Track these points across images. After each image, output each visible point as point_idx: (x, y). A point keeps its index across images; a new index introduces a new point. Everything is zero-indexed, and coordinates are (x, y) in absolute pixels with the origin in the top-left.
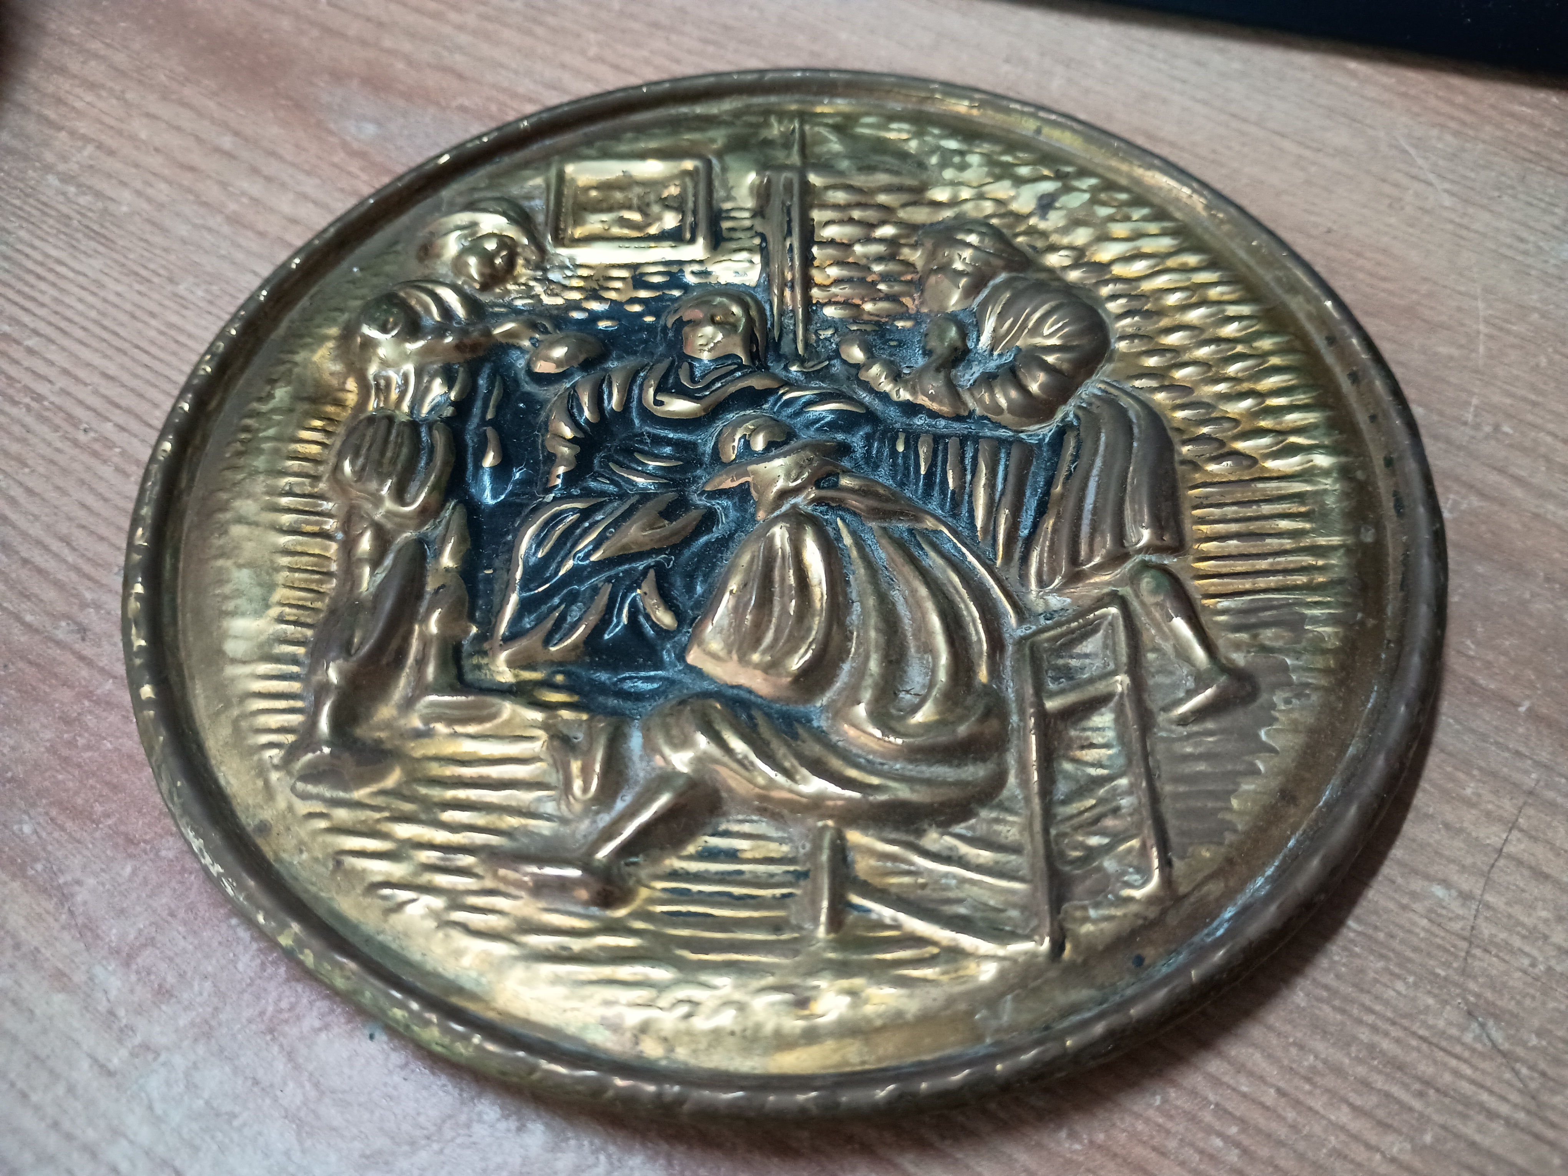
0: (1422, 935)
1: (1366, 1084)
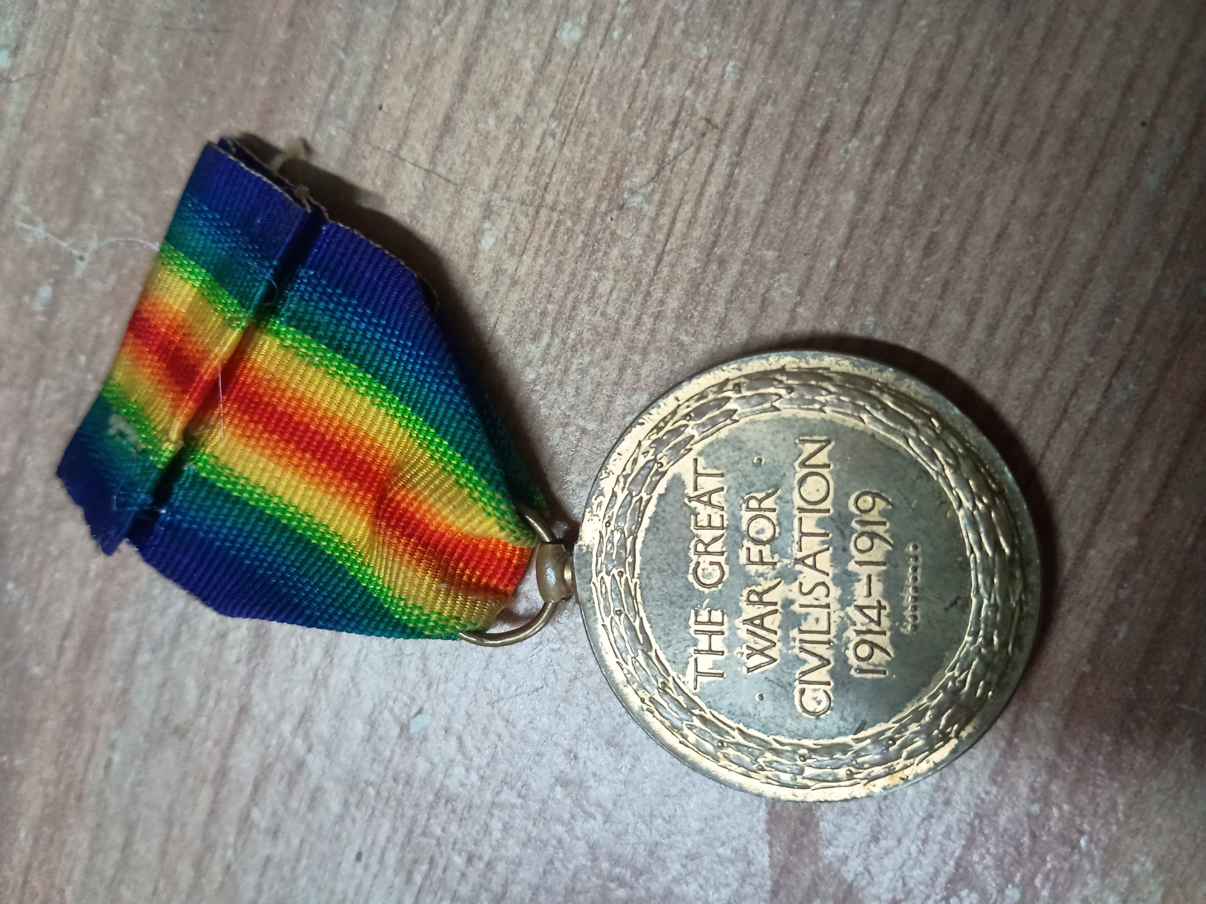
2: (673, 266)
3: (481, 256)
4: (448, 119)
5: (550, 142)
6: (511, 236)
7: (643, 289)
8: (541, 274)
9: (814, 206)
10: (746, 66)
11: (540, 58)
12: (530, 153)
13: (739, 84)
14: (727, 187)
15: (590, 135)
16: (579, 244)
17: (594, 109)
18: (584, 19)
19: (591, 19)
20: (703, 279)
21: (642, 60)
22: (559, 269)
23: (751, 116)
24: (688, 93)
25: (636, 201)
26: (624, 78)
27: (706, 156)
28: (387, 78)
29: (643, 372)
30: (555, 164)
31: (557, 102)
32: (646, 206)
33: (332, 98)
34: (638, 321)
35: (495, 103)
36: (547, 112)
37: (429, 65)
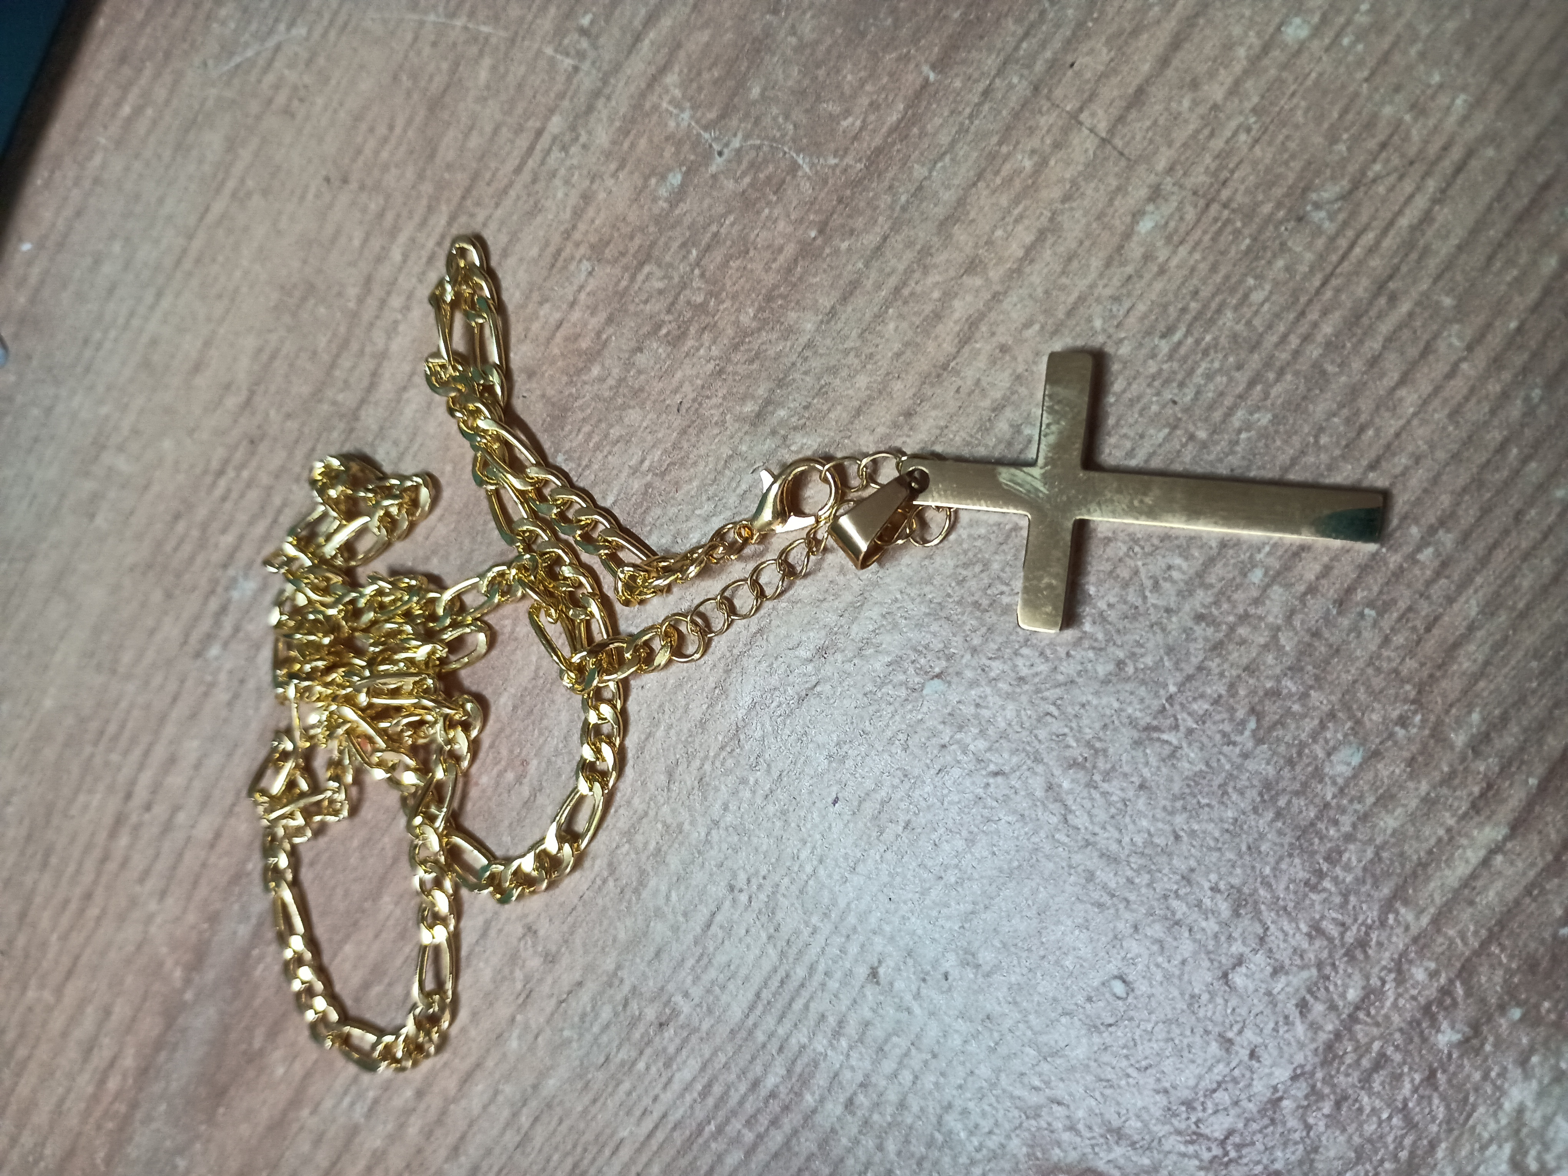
0: (1197, 256)
1: (1374, 361)
2: (1338, 291)
3: (1135, 238)
4: (1140, 91)
5: (1243, 137)
6: (1172, 224)
7: (1299, 307)
8: (1193, 270)
9: (1510, 262)
10: (1478, 103)
11: (1257, 49)
12: (1218, 144)
13: (1465, 119)
14: (1421, 222)
15: (1288, 137)
16: (1243, 247)
17: (1300, 113)
18: (1316, 19)
19: (1325, 20)
20: (1367, 311)
21: (1366, 73)
22: (1214, 268)
23: (1470, 153)
24: (1408, 118)
25: (1319, 216)
26: (1343, 87)
27: (1408, 187)
28: (1088, 36)
29: (1274, 392)
30: (1241, 162)
31: (1263, 97)
32: (1327, 224)
33: (1024, 45)
34: (1284, 339)
35: (1195, 85)
36: (1248, 105)
37: (1135, 33)
